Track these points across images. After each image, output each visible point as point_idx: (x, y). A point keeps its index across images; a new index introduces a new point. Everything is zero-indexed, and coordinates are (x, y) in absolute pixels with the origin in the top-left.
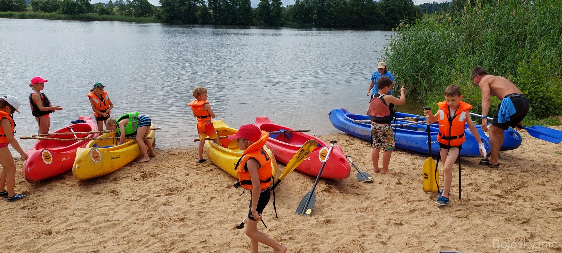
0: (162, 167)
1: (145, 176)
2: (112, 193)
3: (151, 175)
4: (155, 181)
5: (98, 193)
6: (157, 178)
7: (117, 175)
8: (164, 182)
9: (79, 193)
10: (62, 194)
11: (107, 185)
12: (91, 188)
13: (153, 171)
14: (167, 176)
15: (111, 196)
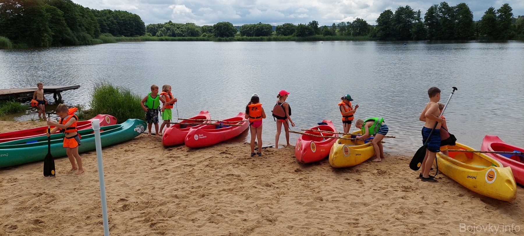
0: (394, 168)
1: (381, 173)
2: (358, 181)
3: (386, 173)
4: (390, 178)
5: (347, 179)
6: (391, 176)
7: (359, 168)
8: (398, 181)
9: (334, 177)
10: (323, 175)
11: (353, 174)
12: (341, 174)
13: (386, 170)
14: (400, 176)
15: (357, 183)
